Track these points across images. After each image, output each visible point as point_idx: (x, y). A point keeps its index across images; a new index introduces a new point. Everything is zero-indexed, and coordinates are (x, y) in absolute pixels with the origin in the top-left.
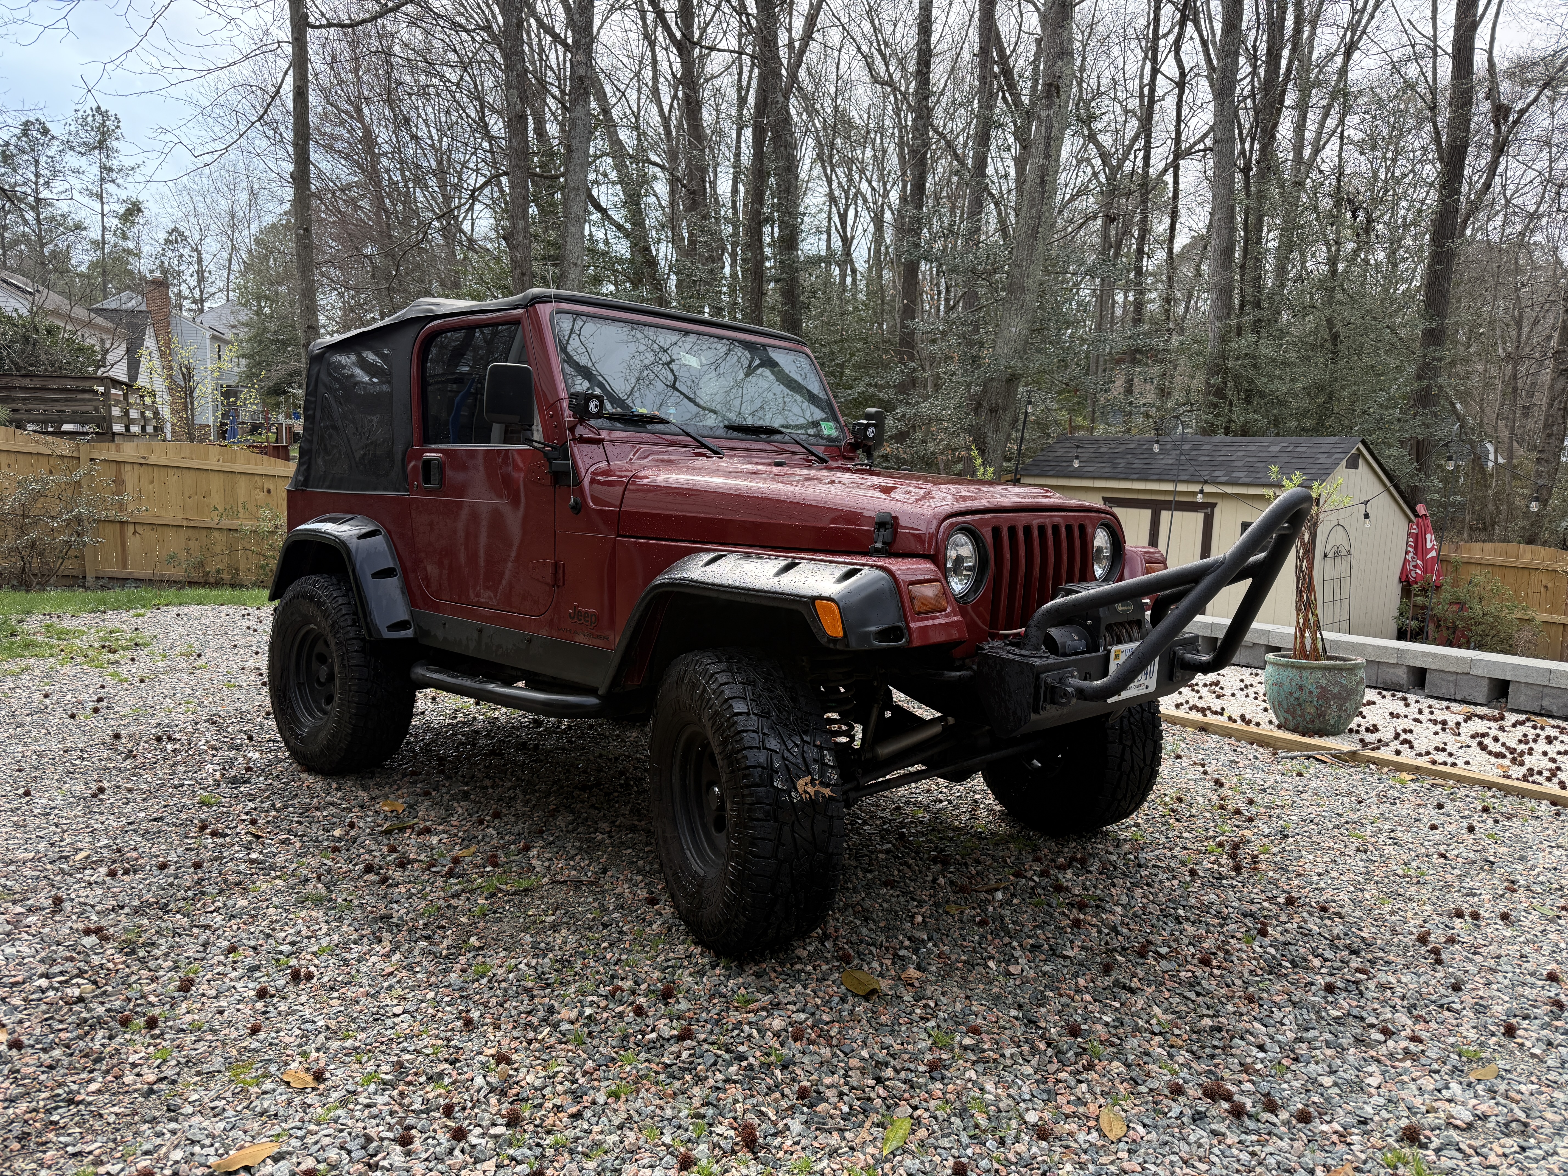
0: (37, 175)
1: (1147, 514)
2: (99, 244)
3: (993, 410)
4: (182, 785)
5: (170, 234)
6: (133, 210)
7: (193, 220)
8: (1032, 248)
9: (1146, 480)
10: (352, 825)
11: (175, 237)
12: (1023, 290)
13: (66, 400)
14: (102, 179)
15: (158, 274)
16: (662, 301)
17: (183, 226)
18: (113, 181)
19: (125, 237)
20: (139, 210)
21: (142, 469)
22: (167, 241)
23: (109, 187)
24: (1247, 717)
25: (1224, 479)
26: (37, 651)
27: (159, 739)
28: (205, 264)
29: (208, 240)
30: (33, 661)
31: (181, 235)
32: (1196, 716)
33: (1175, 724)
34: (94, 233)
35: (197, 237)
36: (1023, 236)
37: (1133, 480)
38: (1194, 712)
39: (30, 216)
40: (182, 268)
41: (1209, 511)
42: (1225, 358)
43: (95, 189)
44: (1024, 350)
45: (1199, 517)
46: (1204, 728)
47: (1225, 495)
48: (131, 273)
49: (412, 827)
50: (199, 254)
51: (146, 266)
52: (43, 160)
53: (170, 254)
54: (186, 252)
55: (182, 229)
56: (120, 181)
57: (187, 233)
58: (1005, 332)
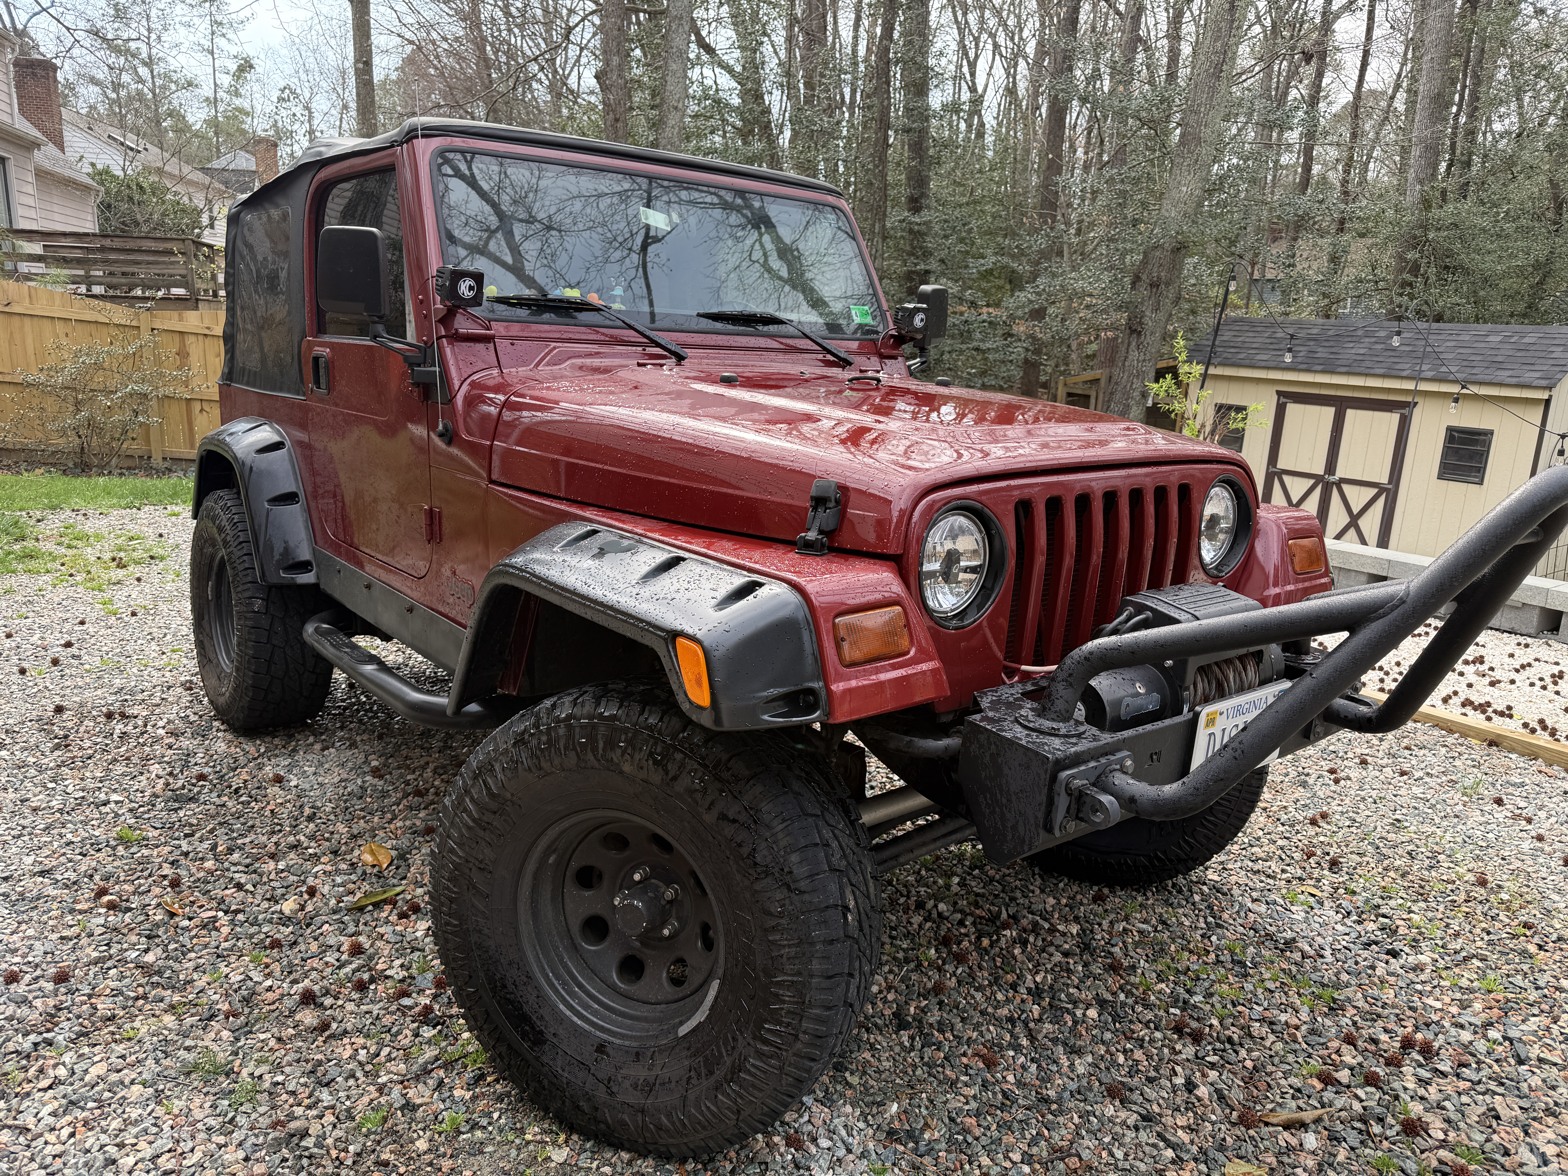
0: (149, 30)
1: (1329, 412)
2: (214, 102)
3: (1154, 285)
4: (105, 803)
5: (283, 91)
6: (246, 67)
7: (303, 76)
8: (1213, 90)
9: (1332, 372)
10: (312, 892)
11: (287, 95)
12: (1199, 141)
13: (149, 263)
14: (213, 33)
15: (272, 133)
16: (775, 161)
17: (294, 83)
18: (224, 35)
19: (237, 94)
20: (251, 67)
21: (207, 340)
22: (281, 99)
23: (220, 41)
24: (1549, 723)
25: (1430, 374)
26: (32, 564)
27: (109, 716)
28: (315, 122)
29: (318, 97)
30: (24, 579)
31: (293, 92)
32: (1475, 719)
33: (1451, 731)
34: (207, 91)
35: (307, 95)
36: (1203, 75)
37: (1316, 372)
38: (1468, 710)
39: (143, 71)
40: (295, 127)
41: (1406, 411)
42: (1425, 228)
43: (207, 44)
44: (1194, 215)
45: (1394, 418)
46: (1494, 742)
47: (1426, 394)
48: (244, 132)
49: (393, 902)
50: (310, 113)
51: (260, 126)
52: (154, 13)
53: (284, 113)
54: (299, 110)
55: (293, 87)
56: (231, 35)
57: (298, 91)
58: (1174, 193)
